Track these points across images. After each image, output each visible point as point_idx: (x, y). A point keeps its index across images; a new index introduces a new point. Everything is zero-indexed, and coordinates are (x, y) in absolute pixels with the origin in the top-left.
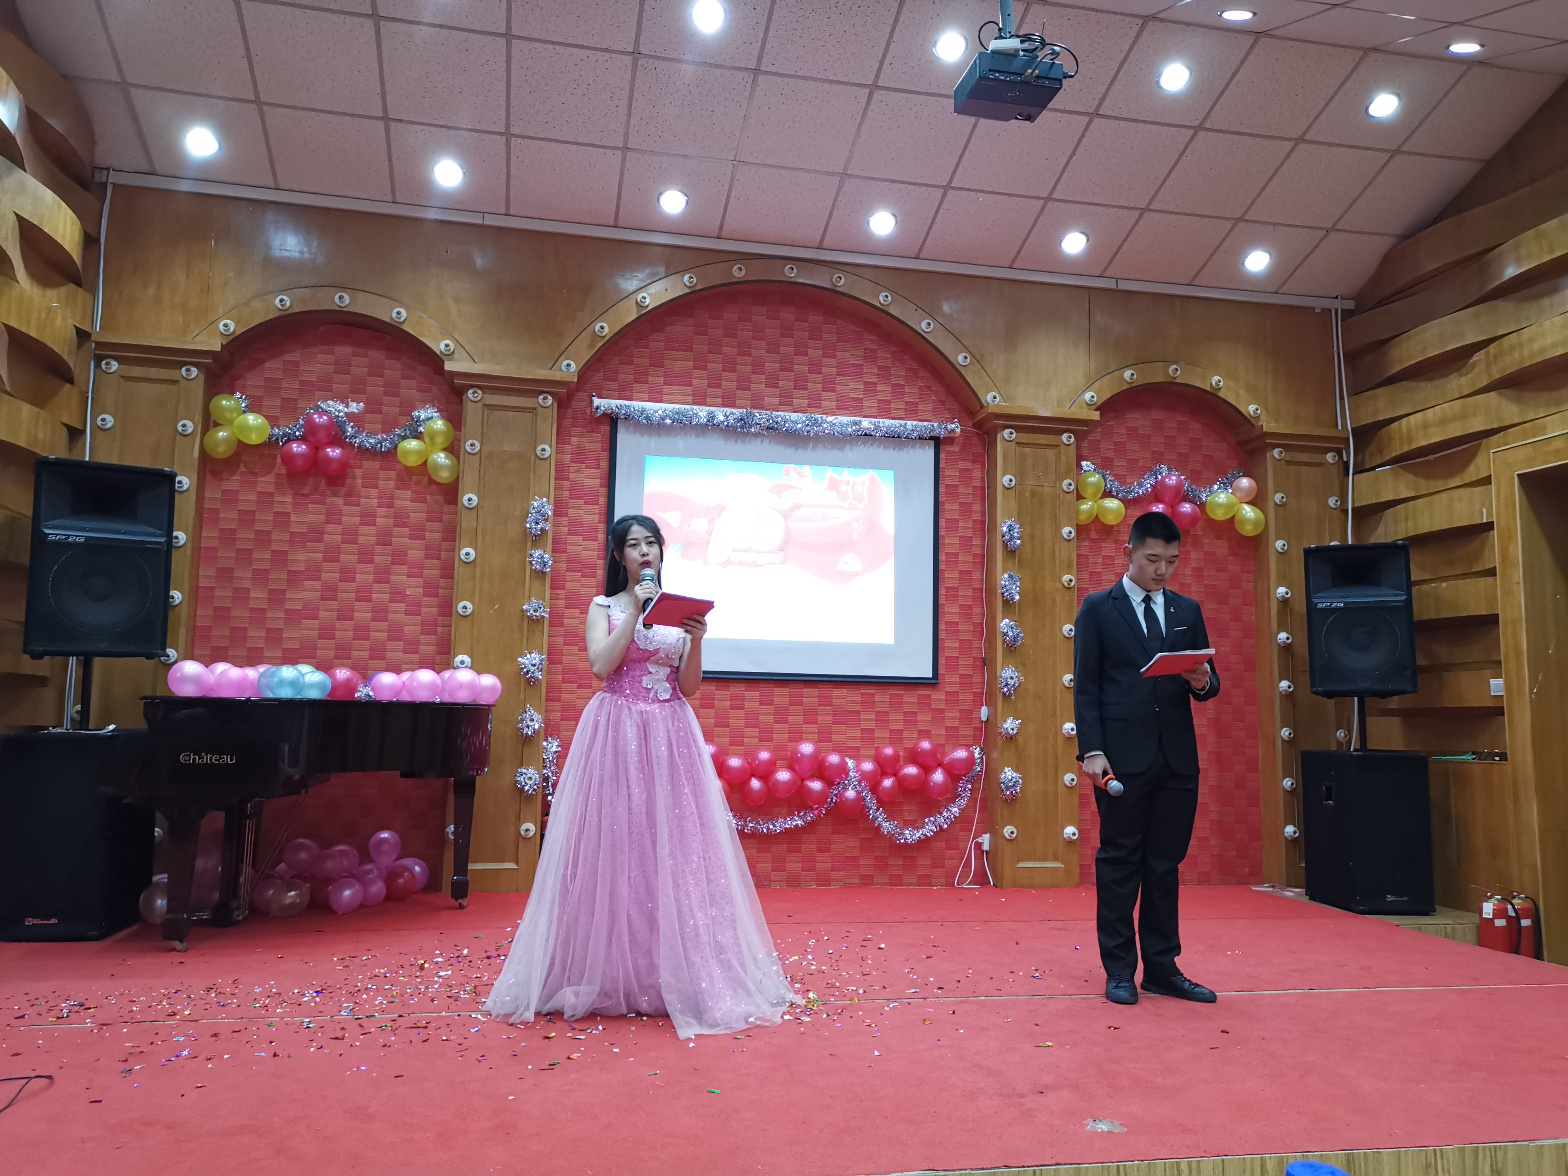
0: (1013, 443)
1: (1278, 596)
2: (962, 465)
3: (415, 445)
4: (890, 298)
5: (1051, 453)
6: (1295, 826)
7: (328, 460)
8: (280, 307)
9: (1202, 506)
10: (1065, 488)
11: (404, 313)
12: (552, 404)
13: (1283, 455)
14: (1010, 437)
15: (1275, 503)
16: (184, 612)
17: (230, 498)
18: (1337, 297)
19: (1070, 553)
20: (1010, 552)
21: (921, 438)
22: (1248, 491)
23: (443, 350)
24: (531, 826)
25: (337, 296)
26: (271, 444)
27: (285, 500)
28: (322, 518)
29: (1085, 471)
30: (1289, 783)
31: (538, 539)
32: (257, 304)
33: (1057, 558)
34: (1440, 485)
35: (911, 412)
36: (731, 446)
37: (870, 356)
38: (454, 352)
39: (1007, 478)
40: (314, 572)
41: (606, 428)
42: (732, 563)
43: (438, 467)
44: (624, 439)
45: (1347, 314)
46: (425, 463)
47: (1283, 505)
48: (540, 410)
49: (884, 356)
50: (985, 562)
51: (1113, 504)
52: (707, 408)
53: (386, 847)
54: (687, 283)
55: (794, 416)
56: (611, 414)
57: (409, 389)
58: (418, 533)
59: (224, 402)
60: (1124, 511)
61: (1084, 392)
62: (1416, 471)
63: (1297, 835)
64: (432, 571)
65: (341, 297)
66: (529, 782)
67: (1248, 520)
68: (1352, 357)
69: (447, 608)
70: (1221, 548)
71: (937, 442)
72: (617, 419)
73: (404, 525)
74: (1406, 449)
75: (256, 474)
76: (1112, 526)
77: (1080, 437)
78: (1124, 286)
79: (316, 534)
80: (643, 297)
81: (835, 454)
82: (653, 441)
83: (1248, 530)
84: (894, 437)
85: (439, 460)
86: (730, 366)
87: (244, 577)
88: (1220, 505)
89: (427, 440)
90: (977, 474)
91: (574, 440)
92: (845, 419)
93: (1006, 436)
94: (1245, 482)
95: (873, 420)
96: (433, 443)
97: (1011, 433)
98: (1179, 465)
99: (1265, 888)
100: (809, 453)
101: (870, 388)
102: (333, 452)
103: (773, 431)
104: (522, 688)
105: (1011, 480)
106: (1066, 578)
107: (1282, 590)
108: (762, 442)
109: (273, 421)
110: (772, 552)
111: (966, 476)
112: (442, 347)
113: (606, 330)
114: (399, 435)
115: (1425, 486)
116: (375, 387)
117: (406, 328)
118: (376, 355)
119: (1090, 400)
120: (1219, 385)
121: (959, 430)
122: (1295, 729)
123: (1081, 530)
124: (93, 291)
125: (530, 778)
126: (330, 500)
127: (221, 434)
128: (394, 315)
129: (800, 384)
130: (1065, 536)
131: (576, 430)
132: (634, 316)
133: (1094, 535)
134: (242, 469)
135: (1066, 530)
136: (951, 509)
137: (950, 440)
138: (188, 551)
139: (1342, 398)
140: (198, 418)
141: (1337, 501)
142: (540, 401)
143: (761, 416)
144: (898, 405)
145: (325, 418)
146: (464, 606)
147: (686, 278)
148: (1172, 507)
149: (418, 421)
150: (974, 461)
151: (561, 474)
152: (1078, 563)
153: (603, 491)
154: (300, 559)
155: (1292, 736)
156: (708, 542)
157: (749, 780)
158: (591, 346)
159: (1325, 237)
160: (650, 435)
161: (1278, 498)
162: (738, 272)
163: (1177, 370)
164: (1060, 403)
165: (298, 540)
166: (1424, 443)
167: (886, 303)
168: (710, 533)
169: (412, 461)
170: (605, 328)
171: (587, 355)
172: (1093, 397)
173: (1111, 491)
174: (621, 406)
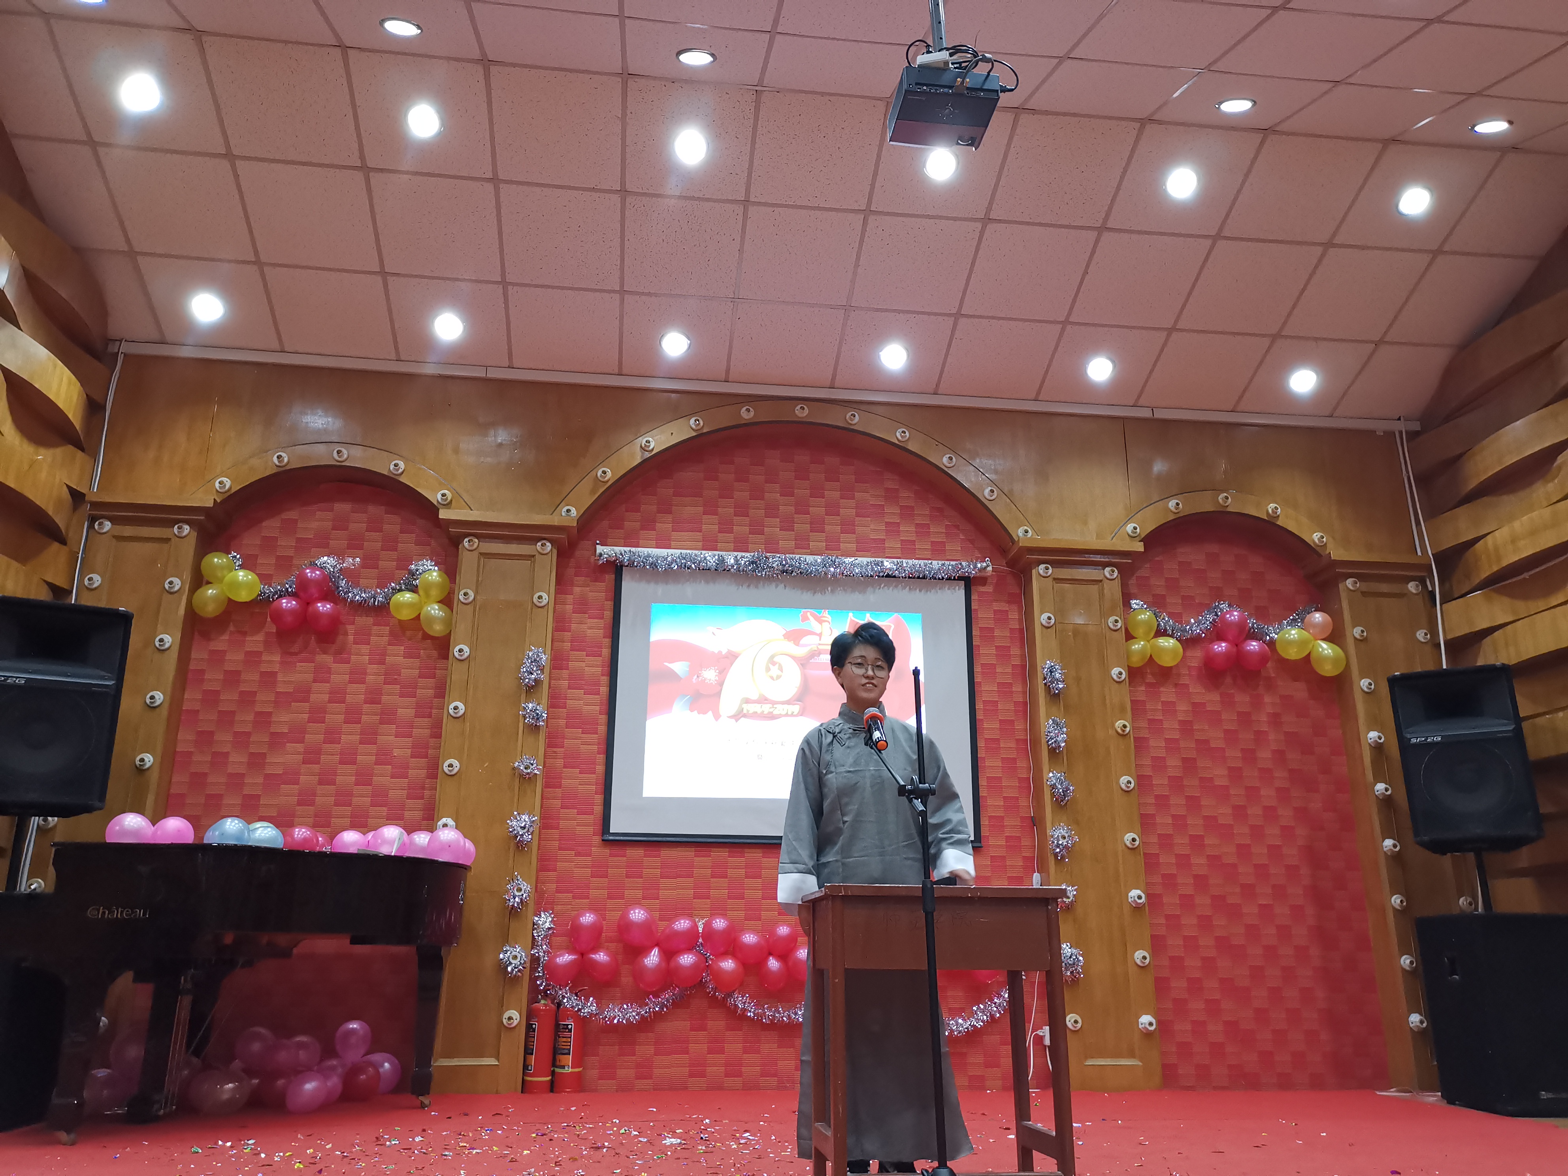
0: (1050, 579)
1: (1370, 741)
2: (996, 606)
3: (409, 598)
4: (907, 434)
5: (1094, 588)
6: (1421, 1015)
7: (318, 615)
8: (277, 463)
9: (1272, 643)
10: (1111, 625)
11: (402, 465)
12: (551, 550)
13: (1358, 585)
14: (1047, 573)
15: (1355, 638)
16: (154, 777)
17: (217, 658)
18: (1399, 419)
19: (1122, 696)
20: (1054, 697)
21: (949, 579)
22: (1322, 626)
23: (440, 500)
24: (515, 1014)
25: (335, 452)
26: (262, 602)
27: (273, 660)
28: (310, 677)
29: (1134, 609)
30: (1408, 961)
31: (532, 690)
32: (255, 462)
33: (1108, 701)
34: (1541, 604)
35: (938, 552)
36: (744, 591)
37: (891, 496)
38: (451, 501)
39: (1045, 616)
40: (298, 734)
41: (610, 577)
42: (745, 716)
43: (431, 619)
44: (628, 586)
45: (1412, 436)
46: (418, 617)
47: (1364, 640)
48: (538, 556)
49: (907, 496)
50: (1028, 709)
51: (1167, 643)
52: (717, 553)
53: (353, 1040)
54: (694, 426)
55: (810, 559)
56: (615, 561)
57: (407, 543)
58: (409, 690)
59: (216, 560)
60: (1181, 650)
61: (1125, 524)
62: (1512, 593)
63: (1425, 1025)
64: (422, 731)
65: (339, 452)
66: (513, 961)
67: (1326, 658)
68: (1424, 480)
69: (434, 769)
70: (1299, 691)
71: (969, 582)
72: (622, 566)
73: (395, 682)
74: (1495, 568)
75: (245, 634)
76: (1171, 667)
77: (1125, 572)
78: (1160, 414)
79: (302, 694)
80: (646, 442)
81: (857, 597)
82: (660, 589)
83: (1328, 670)
84: (919, 577)
85: (433, 612)
86: (742, 510)
87: (224, 739)
88: (1290, 643)
89: (421, 592)
90: (1014, 615)
91: (577, 590)
92: (865, 560)
93: (1041, 572)
94: (1318, 617)
95: (895, 560)
96: (428, 595)
97: (1047, 569)
98: (1242, 600)
99: (1392, 1093)
100: (828, 597)
101: (892, 529)
102: (324, 606)
103: (786, 573)
104: (511, 855)
105: (1049, 618)
106: (1119, 724)
107: (1373, 735)
108: (777, 586)
109: (265, 578)
110: (788, 702)
111: (1001, 618)
112: (439, 497)
113: (609, 474)
114: (393, 589)
115: (1522, 607)
116: (373, 542)
117: (403, 479)
118: (374, 510)
119: (1133, 532)
120: (1276, 513)
121: (990, 569)
122: (1408, 895)
123: (1134, 673)
124: (94, 456)
125: (515, 957)
126: (321, 658)
127: (210, 591)
128: (392, 467)
129: (817, 526)
130: (1115, 677)
131: (580, 580)
132: (638, 460)
133: (1150, 679)
134: (232, 628)
135: (1115, 671)
136: (986, 654)
137: (981, 580)
138: (165, 712)
139: (1418, 523)
140: (187, 575)
141: (1426, 634)
142: (538, 548)
143: (775, 560)
144: (924, 545)
145: (318, 572)
146: (452, 764)
147: (692, 421)
148: (1237, 646)
149: (412, 574)
150: (1009, 602)
151: (561, 625)
152: (1132, 709)
153: (607, 642)
154: (283, 720)
155: (1405, 904)
156: (718, 694)
157: (766, 960)
158: (593, 492)
159: (1374, 351)
160: (657, 582)
161: (1357, 631)
162: (747, 414)
163: (1227, 498)
164: (1099, 536)
165: (283, 700)
166: (1514, 558)
167: (904, 440)
168: (721, 684)
169: (405, 615)
170: (609, 473)
171: (588, 501)
172: (1135, 528)
173: (1166, 630)
174: (625, 552)
